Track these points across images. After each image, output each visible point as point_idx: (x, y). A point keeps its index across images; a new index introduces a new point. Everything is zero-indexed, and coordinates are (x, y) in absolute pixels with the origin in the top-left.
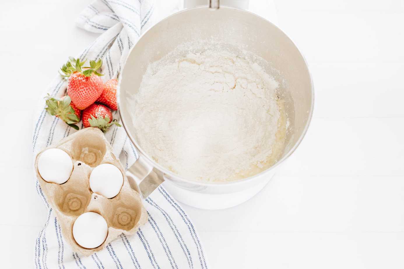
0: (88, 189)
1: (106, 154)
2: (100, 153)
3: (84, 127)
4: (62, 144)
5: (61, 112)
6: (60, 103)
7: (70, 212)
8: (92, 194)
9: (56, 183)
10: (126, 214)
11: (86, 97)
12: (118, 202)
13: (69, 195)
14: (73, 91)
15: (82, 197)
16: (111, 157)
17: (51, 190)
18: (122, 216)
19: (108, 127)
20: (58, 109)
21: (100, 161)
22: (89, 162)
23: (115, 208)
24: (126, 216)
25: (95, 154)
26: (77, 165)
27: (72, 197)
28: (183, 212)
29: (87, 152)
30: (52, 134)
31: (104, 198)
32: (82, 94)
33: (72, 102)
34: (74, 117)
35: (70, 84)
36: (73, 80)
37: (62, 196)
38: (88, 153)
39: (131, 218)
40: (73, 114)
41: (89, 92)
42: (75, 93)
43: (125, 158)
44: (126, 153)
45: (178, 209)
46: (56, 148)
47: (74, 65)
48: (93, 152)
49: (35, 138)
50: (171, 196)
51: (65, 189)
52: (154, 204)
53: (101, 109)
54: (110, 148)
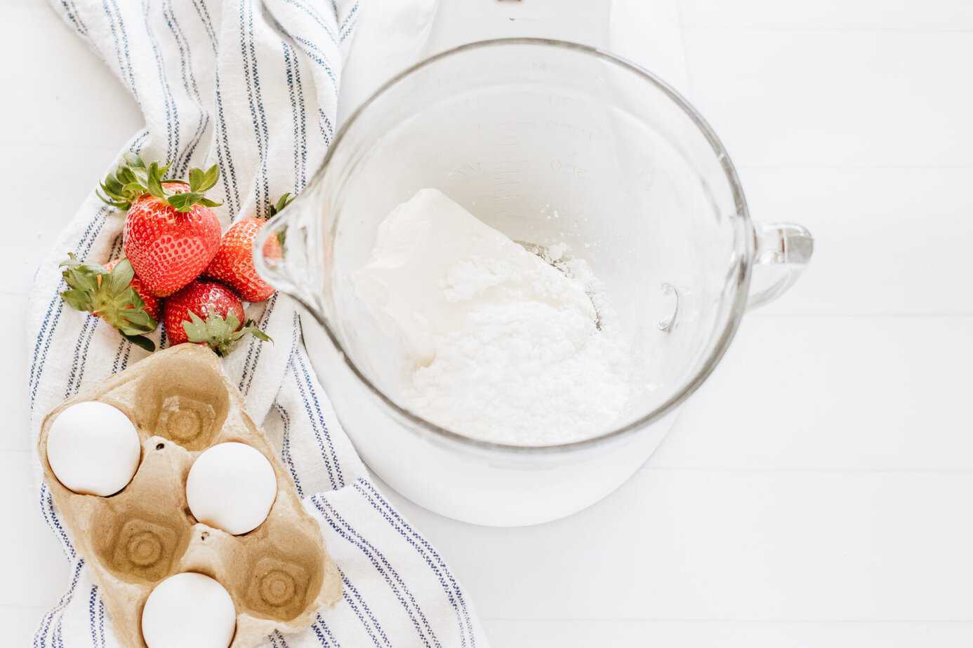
0: (179, 510)
1: (230, 415)
2: (210, 412)
3: (167, 342)
4: (112, 389)
5: (108, 303)
6: (102, 278)
7: (132, 569)
8: (193, 524)
9: (95, 495)
10: (282, 577)
11: (177, 264)
12: (262, 543)
13: (127, 524)
14: (140, 247)
15: (164, 528)
16: (243, 423)
17: (86, 510)
18: (271, 582)
19: (233, 343)
20: (99, 295)
21: (213, 435)
22: (183, 436)
23: (253, 561)
24: (281, 580)
25: (198, 413)
26: (155, 447)
27: (136, 531)
29: (175, 409)
30: (80, 361)
31: (225, 536)
32: (165, 258)
33: (136, 276)
34: (143, 317)
35: (134, 228)
36: (142, 218)
37: (110, 527)
38: (178, 410)
39: (295, 586)
40: (140, 310)
41: (186, 252)
42: (147, 253)
43: (282, 424)
44: (282, 412)
46: (96, 400)
47: (142, 180)
48: (192, 410)
49: (35, 371)
50: (401, 517)
51: (120, 509)
52: (358, 540)
53: (215, 295)
54: (241, 401)
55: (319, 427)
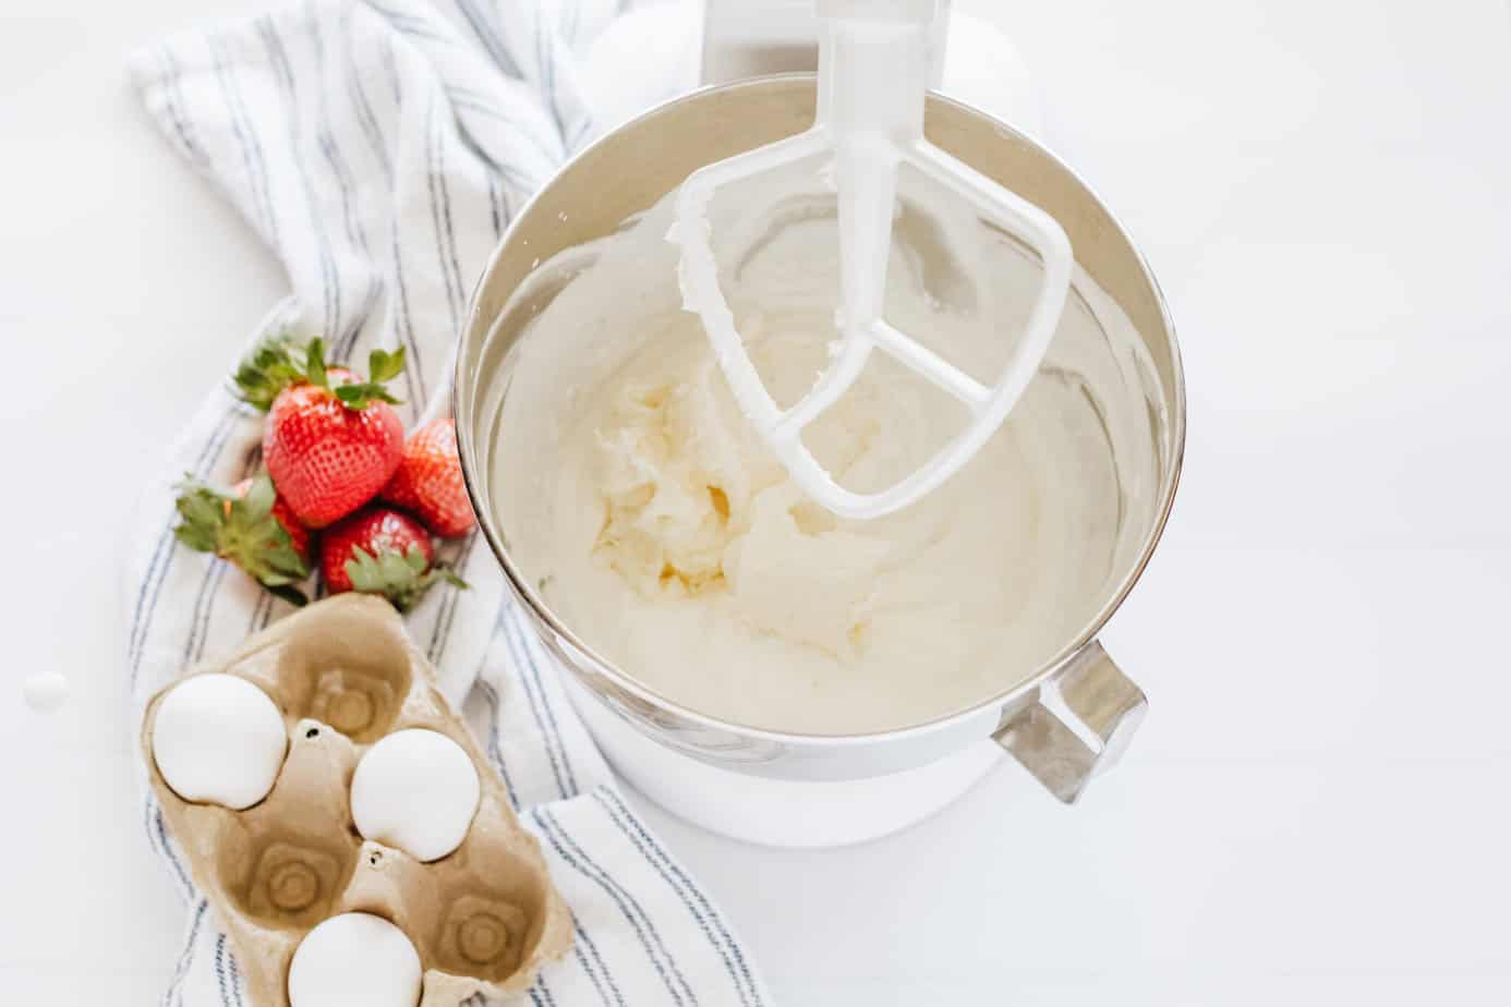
0: (342, 827)
1: (412, 693)
2: (386, 692)
3: (325, 592)
4: (244, 657)
5: (241, 540)
6: (232, 507)
7: (276, 914)
8: (359, 845)
9: (222, 807)
10: (489, 922)
11: (342, 481)
12: (461, 875)
13: (271, 850)
14: (290, 455)
15: (320, 856)
16: (431, 704)
17: (207, 830)
18: (475, 930)
19: (418, 593)
20: (227, 529)
21: (390, 720)
22: (349, 726)
23: (449, 897)
24: (487, 930)
25: (370, 695)
26: (304, 734)
27: (283, 860)
28: (702, 900)
29: (337, 689)
30: (202, 622)
31: (405, 859)
32: (325, 470)
33: (280, 499)
34: (289, 558)
36: (296, 414)
37: (244, 853)
38: (341, 691)
39: (508, 937)
40: (285, 548)
41: (352, 462)
42: (299, 464)
43: (488, 707)
44: (488, 692)
45: (683, 887)
46: (222, 672)
47: (298, 362)
48: (361, 690)
49: (139, 637)
50: (656, 841)
51: (259, 828)
52: (595, 872)
53: (392, 525)
54: (428, 672)
55: (541, 710)
